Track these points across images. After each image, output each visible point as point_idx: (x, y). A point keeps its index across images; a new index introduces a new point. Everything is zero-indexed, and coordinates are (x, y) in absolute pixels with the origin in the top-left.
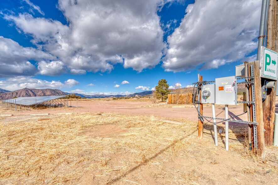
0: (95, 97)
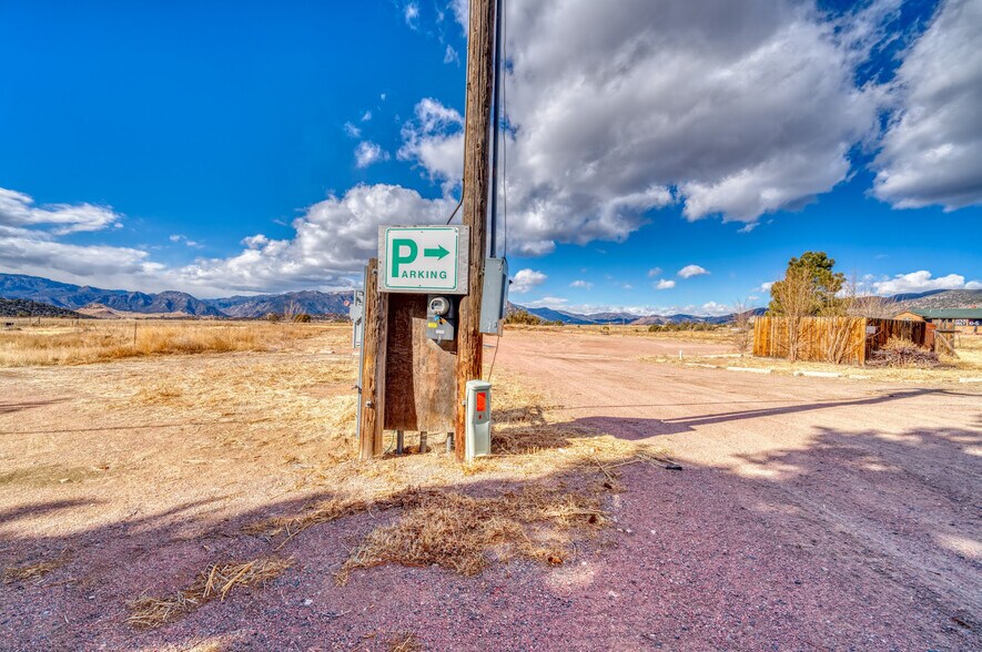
0: (601, 320)
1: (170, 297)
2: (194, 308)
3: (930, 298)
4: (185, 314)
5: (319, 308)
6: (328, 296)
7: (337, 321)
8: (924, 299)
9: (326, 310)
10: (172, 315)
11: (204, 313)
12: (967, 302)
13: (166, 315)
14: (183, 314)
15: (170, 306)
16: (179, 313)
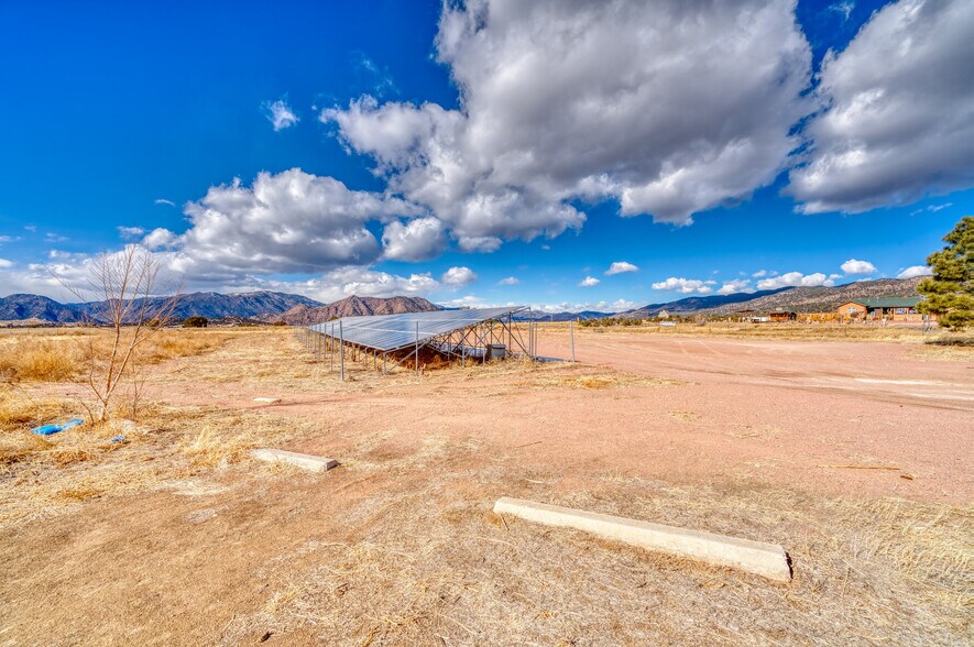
1: (21, 301)
2: (54, 313)
3: (782, 293)
4: (43, 321)
5: (218, 311)
6: (228, 298)
7: (240, 325)
8: (778, 295)
9: (226, 313)
10: (23, 322)
11: (69, 320)
12: (809, 297)
13: (15, 323)
14: (38, 321)
15: (22, 312)
16: (34, 320)
